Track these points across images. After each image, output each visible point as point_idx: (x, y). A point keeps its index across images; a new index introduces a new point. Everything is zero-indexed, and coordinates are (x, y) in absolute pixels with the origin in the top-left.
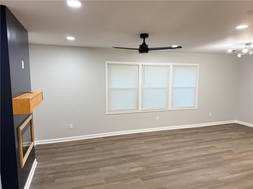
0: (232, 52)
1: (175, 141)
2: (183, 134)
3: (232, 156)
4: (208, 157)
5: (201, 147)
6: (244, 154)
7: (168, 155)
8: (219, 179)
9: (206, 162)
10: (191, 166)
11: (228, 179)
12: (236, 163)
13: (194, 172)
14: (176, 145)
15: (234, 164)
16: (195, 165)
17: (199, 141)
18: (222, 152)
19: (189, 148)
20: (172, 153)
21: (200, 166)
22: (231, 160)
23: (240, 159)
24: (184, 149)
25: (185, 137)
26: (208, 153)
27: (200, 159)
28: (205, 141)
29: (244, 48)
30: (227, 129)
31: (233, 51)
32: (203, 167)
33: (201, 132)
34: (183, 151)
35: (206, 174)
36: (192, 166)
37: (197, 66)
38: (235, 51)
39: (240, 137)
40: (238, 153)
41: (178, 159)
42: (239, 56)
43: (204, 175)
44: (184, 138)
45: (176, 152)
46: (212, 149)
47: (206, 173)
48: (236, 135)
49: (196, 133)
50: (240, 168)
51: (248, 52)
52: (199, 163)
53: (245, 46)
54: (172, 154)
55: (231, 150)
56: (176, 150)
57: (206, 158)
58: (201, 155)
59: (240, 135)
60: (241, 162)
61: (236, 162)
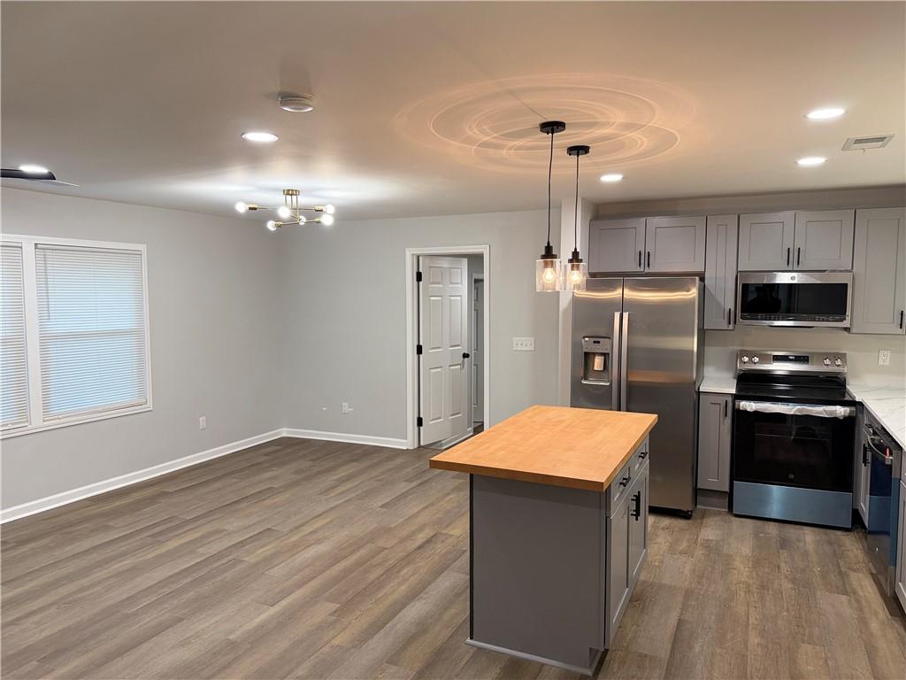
0: (247, 213)
1: (70, 549)
2: (102, 515)
3: (273, 545)
4: (196, 576)
5: (172, 545)
6: (307, 529)
7: (36, 618)
8: (232, 637)
9: (191, 594)
10: (134, 628)
11: (262, 626)
12: (283, 564)
13: (146, 646)
14: (70, 568)
15: (277, 571)
16: (149, 620)
17: (163, 527)
18: (242, 542)
19: (127, 562)
20: (52, 604)
21: (167, 615)
22: (269, 561)
23: (295, 548)
24: (106, 571)
25: (111, 524)
26: (199, 560)
27: (167, 590)
28: (188, 521)
29: (281, 205)
30: (258, 461)
31: (250, 209)
32: (177, 615)
33: (170, 491)
34: (99, 582)
35: (191, 637)
36: (138, 626)
37: (138, 254)
38: (256, 209)
39: (298, 477)
40: (291, 531)
41: (79, 619)
42: (271, 225)
43: (185, 643)
44: (107, 528)
45: (74, 593)
46: (208, 543)
47: (188, 635)
48: (284, 473)
49: (152, 500)
50: (295, 577)
51: (294, 218)
52: (166, 606)
53: (281, 198)
54: (53, 610)
55: (269, 527)
56: (72, 587)
57: (189, 580)
58: (170, 577)
59: (296, 472)
60: (297, 556)
61: (283, 561)
